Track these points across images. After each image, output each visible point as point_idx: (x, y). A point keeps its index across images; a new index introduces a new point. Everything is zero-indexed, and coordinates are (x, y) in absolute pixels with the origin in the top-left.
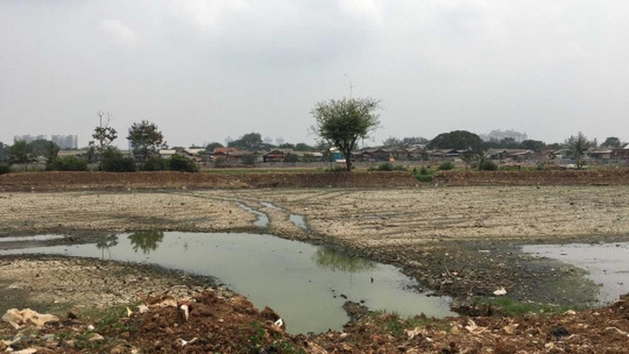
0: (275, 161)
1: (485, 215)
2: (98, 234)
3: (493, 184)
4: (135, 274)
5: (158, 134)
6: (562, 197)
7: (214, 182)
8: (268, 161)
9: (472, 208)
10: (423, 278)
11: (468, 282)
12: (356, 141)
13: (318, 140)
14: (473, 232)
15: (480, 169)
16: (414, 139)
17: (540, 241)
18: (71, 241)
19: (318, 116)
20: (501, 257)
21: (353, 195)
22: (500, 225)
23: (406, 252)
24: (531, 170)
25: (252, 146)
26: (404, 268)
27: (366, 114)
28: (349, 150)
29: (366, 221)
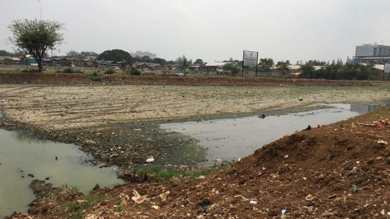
1: (135, 104)
3: (139, 84)
6: (177, 92)
9: (127, 99)
10: (97, 153)
11: (129, 154)
12: (46, 51)
13: (14, 49)
14: (129, 116)
15: (131, 74)
16: (88, 53)
17: (169, 121)
19: (14, 30)
20: (148, 133)
21: (44, 90)
22: (145, 111)
23: (84, 133)
24: (160, 76)
26: (82, 146)
27: (53, 32)
28: (40, 57)
29: (53, 110)
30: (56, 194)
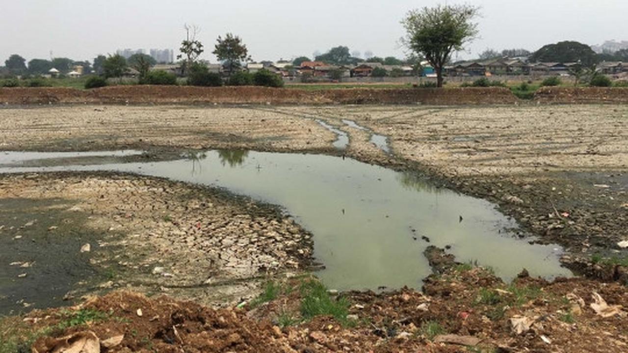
0: (362, 76)
1: (598, 139)
2: (175, 151)
3: (607, 102)
4: (200, 199)
5: (242, 48)
7: (298, 98)
8: (355, 76)
9: (582, 130)
10: (524, 219)
11: (583, 228)
12: (449, 55)
13: (407, 53)
14: (586, 161)
15: (592, 84)
16: (514, 51)
18: (147, 158)
19: (408, 26)
20: (623, 194)
21: (443, 114)
23: (504, 183)
25: (340, 60)
26: (500, 205)
27: (462, 23)
28: (441, 64)
29: (456, 144)
30: (462, 272)
